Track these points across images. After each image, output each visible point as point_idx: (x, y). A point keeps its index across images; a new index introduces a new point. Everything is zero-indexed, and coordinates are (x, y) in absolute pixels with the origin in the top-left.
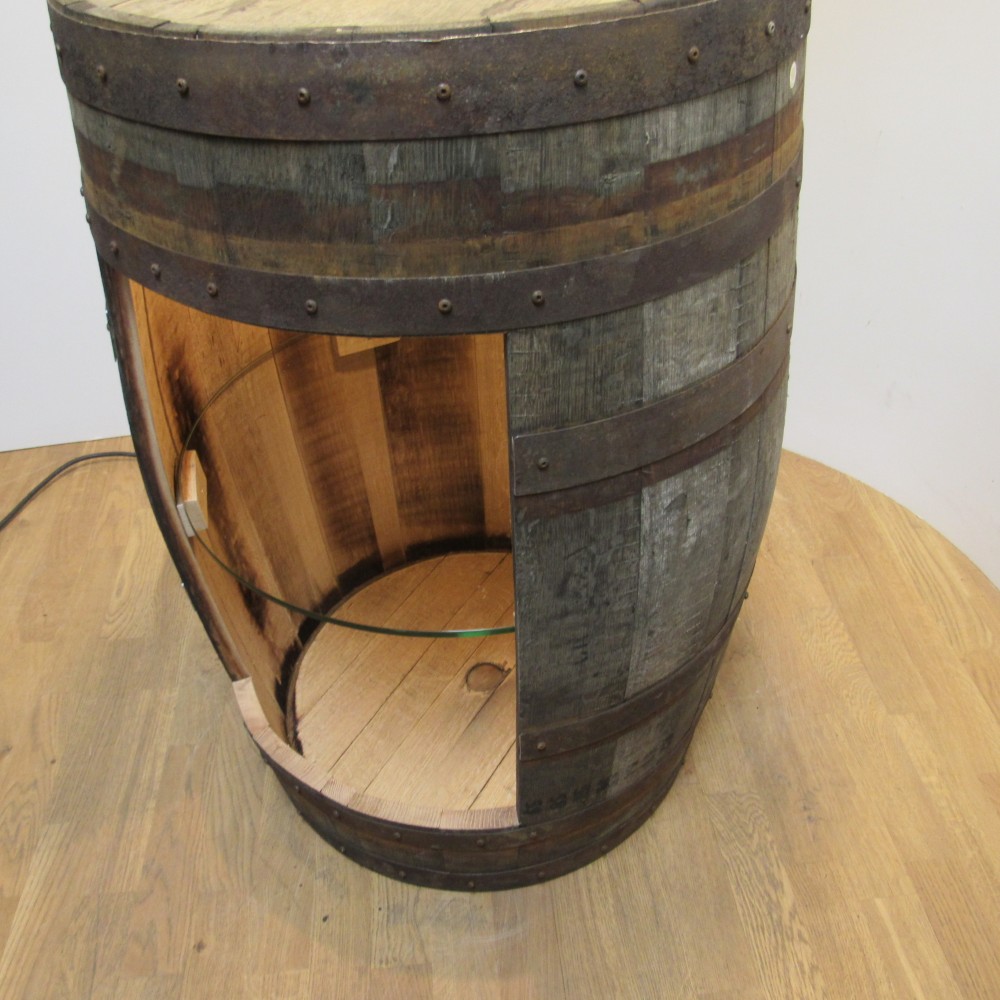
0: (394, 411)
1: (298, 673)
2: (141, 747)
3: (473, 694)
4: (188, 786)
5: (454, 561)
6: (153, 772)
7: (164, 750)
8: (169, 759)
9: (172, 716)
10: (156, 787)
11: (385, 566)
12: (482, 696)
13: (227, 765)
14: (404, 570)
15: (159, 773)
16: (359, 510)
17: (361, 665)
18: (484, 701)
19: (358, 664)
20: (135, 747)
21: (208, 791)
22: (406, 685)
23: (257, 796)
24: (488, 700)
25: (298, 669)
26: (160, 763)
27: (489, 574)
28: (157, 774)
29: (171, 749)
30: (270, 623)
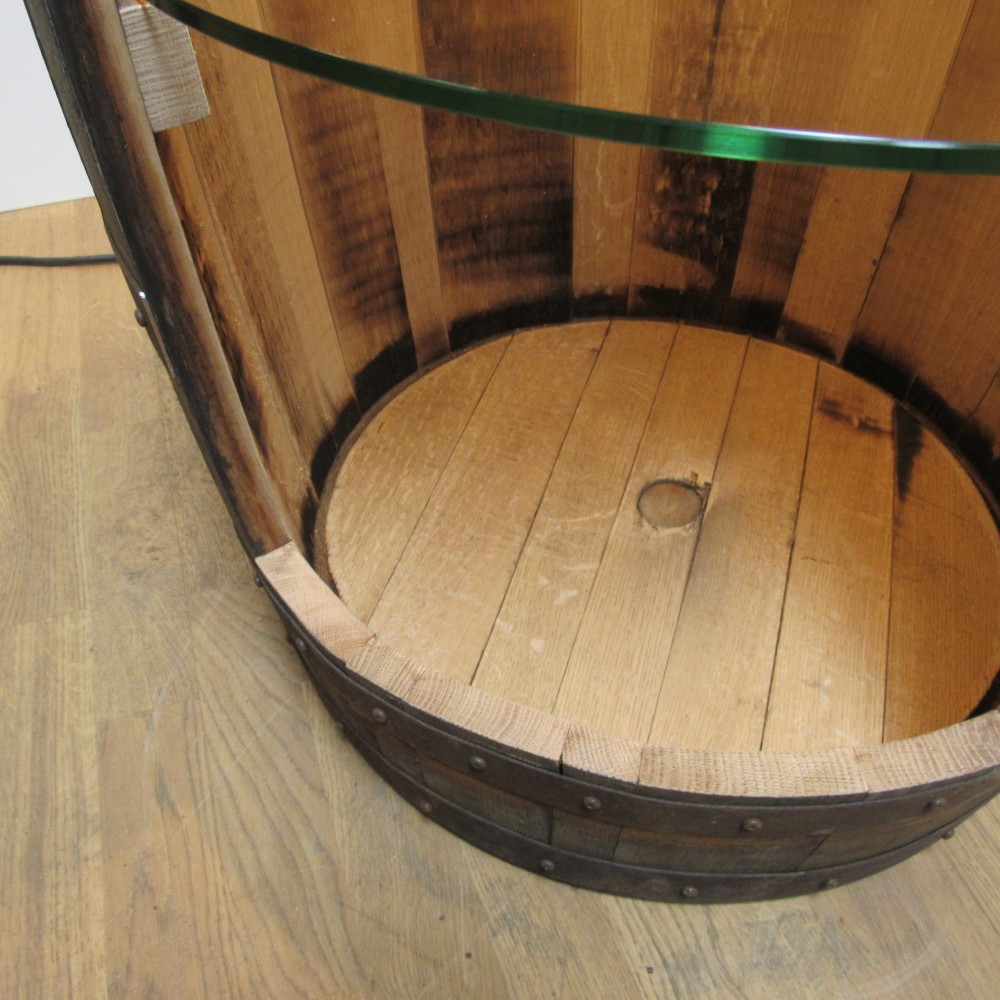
0: (438, 36)
1: (325, 546)
2: (39, 735)
3: (666, 533)
4: (162, 795)
5: (529, 341)
6: (79, 778)
7: (91, 731)
8: (104, 749)
9: (89, 663)
10: (94, 809)
11: (420, 357)
12: (684, 534)
13: (232, 739)
14: (453, 363)
15: (91, 776)
16: (380, 249)
17: (442, 514)
18: (691, 542)
19: (436, 515)
20: (26, 736)
21: (207, 796)
22: (539, 536)
23: (312, 787)
24: (698, 538)
25: (323, 539)
26: (89, 757)
27: (597, 352)
28: (88, 783)
29: (105, 727)
30: (273, 450)
